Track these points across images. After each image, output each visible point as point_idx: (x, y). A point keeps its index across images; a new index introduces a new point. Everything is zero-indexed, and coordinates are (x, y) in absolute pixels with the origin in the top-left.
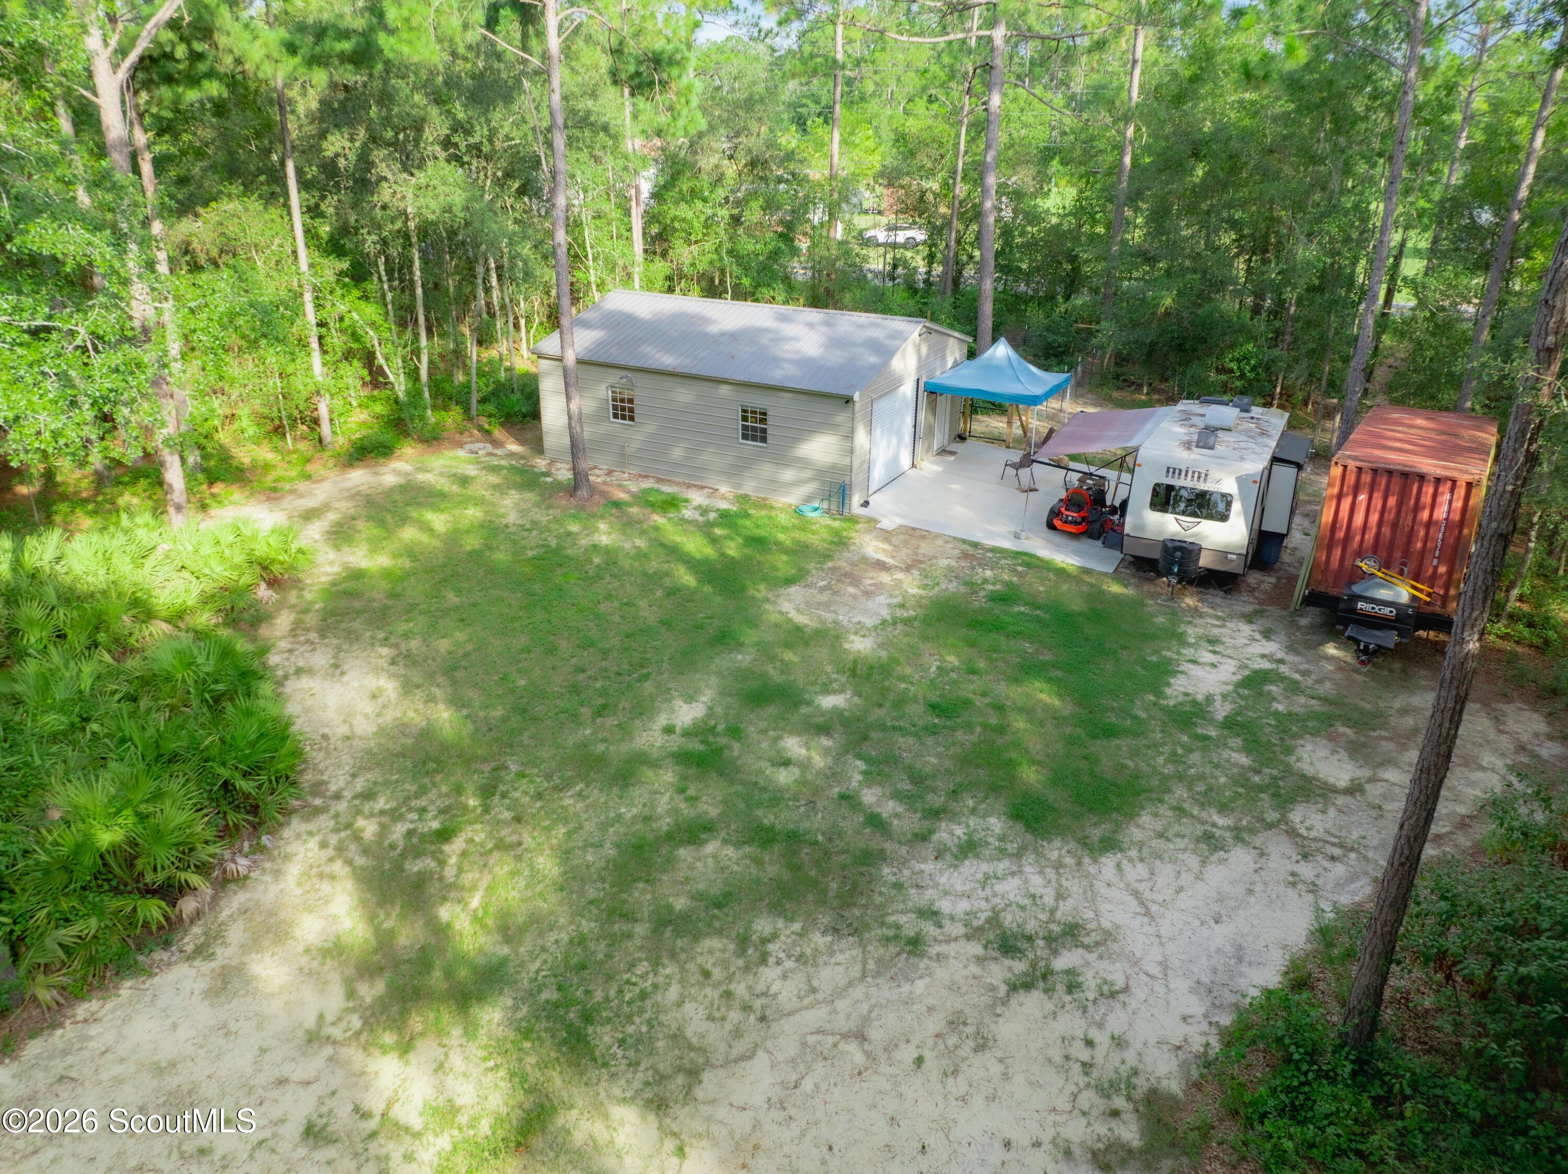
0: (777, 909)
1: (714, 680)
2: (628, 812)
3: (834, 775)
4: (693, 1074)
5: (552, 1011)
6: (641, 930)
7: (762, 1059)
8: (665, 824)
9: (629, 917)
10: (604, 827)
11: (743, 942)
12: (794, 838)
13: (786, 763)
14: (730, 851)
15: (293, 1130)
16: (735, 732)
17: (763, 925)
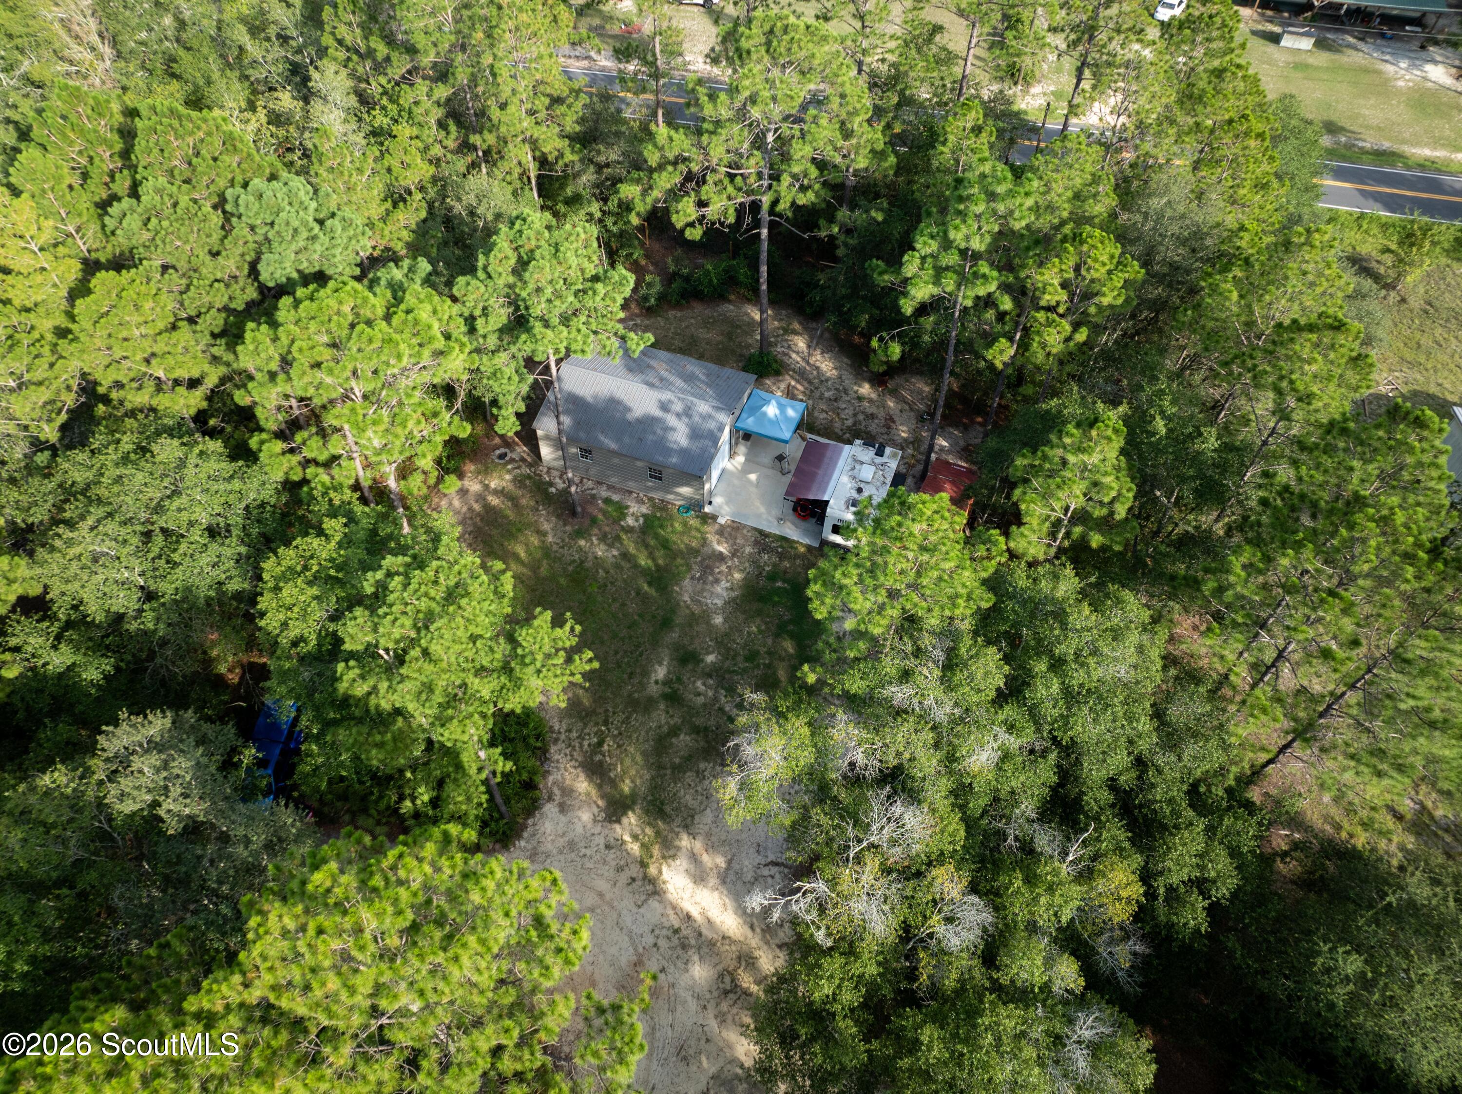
0: (705, 759)
1: (666, 651)
2: (654, 725)
3: (716, 699)
4: (693, 817)
5: (653, 803)
6: (668, 772)
7: (708, 810)
8: (665, 729)
9: (665, 768)
10: (647, 733)
11: (697, 772)
12: (706, 729)
13: (699, 694)
14: (688, 738)
15: (602, 846)
16: (679, 679)
17: (702, 765)
